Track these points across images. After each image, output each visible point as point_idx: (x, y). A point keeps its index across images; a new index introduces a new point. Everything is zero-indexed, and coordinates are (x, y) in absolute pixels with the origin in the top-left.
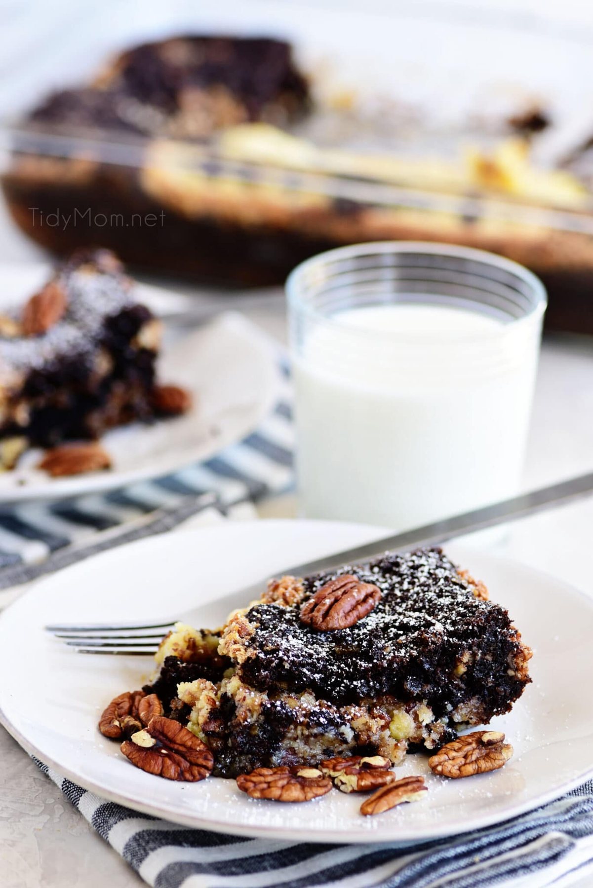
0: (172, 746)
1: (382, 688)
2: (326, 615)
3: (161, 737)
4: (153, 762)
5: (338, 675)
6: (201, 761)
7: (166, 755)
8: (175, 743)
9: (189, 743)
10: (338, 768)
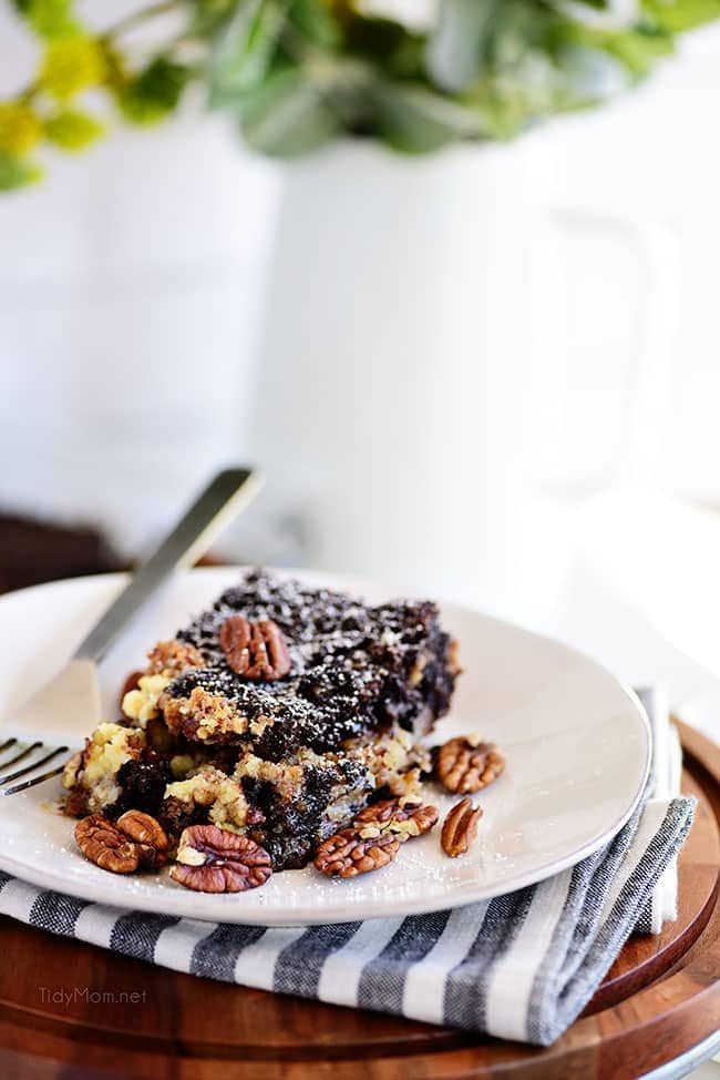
0: (223, 854)
1: (372, 721)
2: (272, 661)
3: (208, 848)
4: (215, 879)
5: (326, 720)
6: (260, 860)
7: (222, 867)
8: (223, 850)
9: (237, 845)
10: (385, 818)
